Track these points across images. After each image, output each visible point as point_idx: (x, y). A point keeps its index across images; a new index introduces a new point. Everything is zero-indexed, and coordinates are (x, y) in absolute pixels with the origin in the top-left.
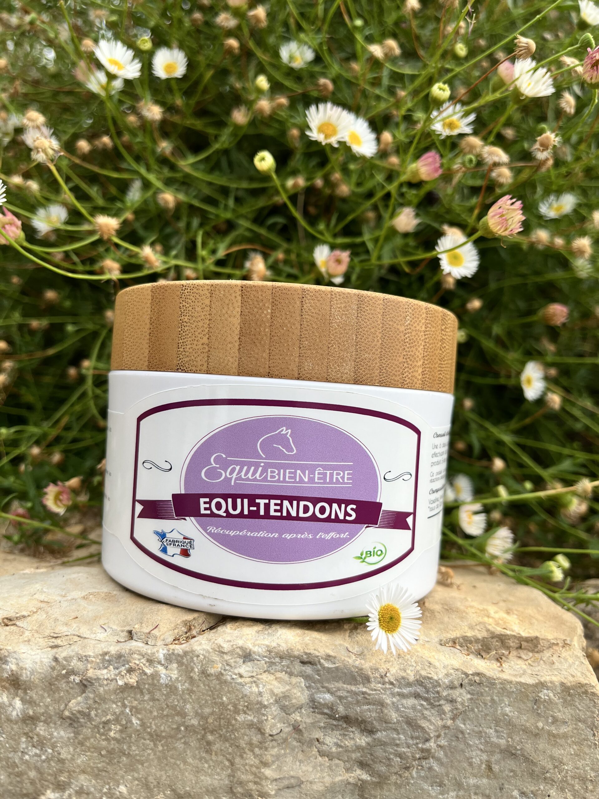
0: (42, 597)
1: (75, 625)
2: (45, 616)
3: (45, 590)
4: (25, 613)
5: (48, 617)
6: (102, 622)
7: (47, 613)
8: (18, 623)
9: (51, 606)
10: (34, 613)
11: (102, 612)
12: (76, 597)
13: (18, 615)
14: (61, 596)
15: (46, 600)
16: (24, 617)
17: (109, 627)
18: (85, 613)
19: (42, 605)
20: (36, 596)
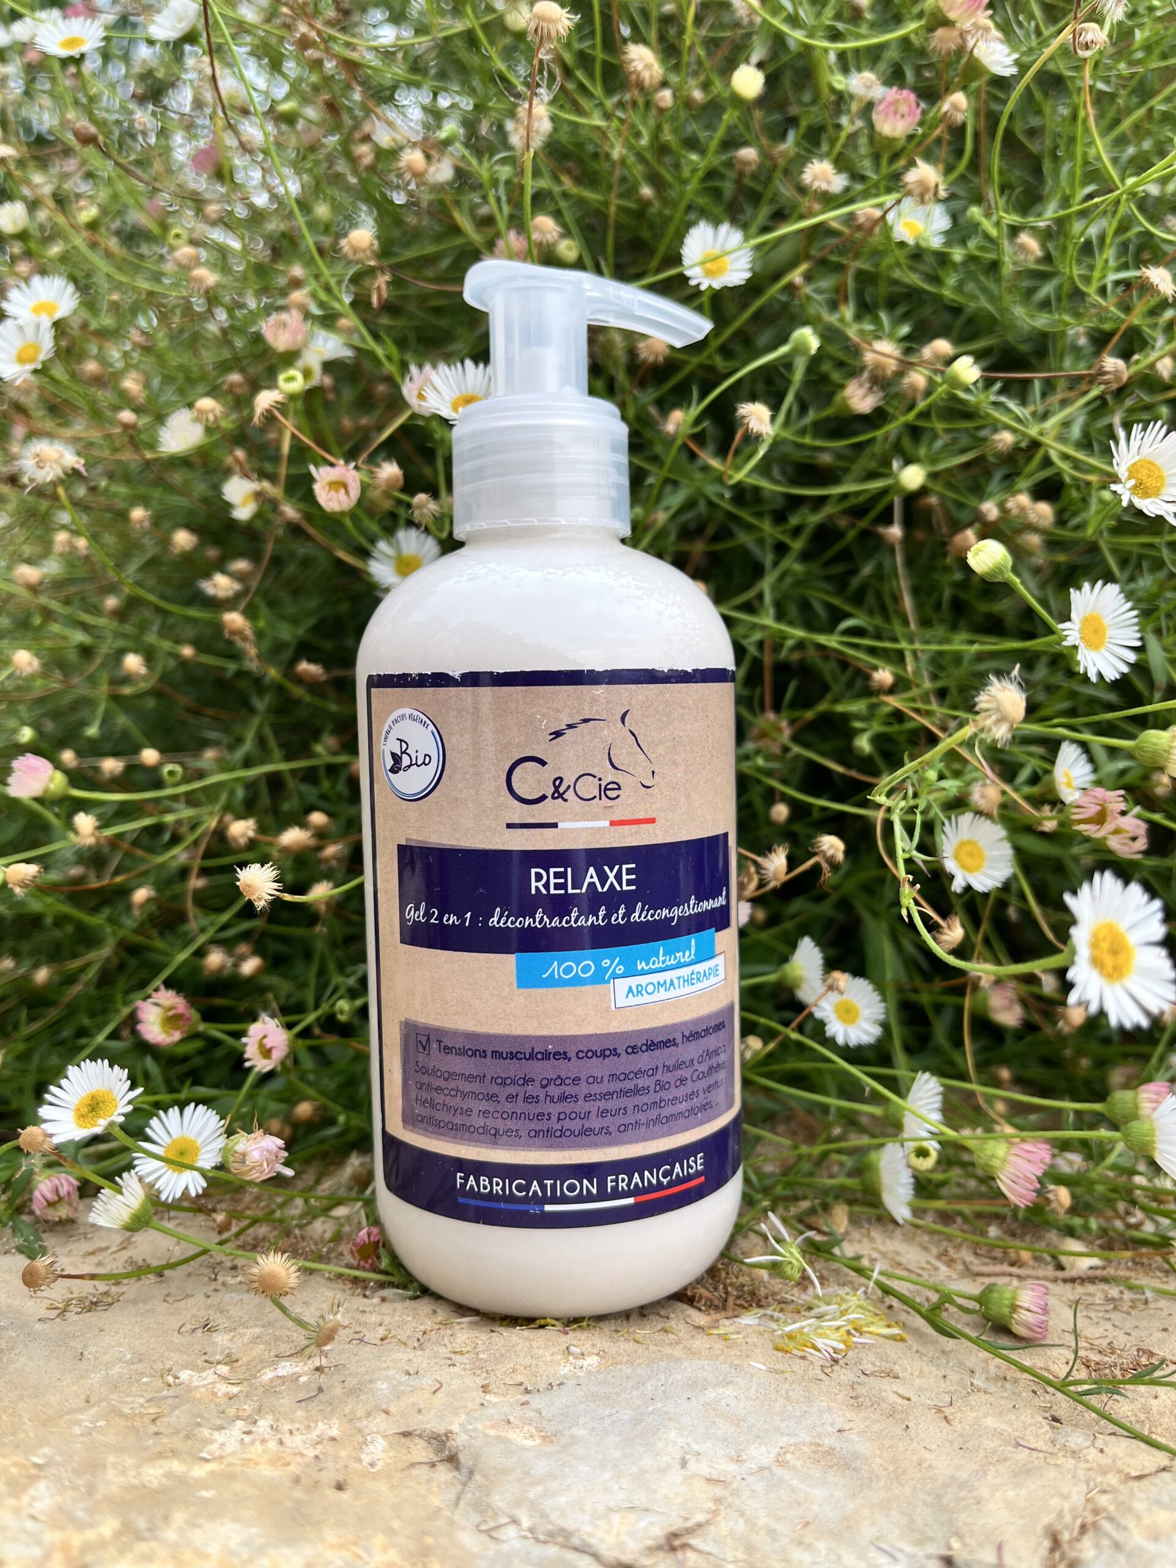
0: (704, 1469)
1: (821, 1546)
2: (741, 1521)
3: (696, 1447)
4: (700, 1517)
5: (751, 1524)
6: (868, 1532)
7: (742, 1514)
8: (693, 1542)
9: (735, 1493)
10: (715, 1513)
11: (850, 1506)
12: (765, 1462)
13: (689, 1524)
14: (732, 1460)
15: (715, 1477)
16: (700, 1525)
17: (893, 1547)
18: (815, 1507)
19: (719, 1491)
20: (692, 1466)
